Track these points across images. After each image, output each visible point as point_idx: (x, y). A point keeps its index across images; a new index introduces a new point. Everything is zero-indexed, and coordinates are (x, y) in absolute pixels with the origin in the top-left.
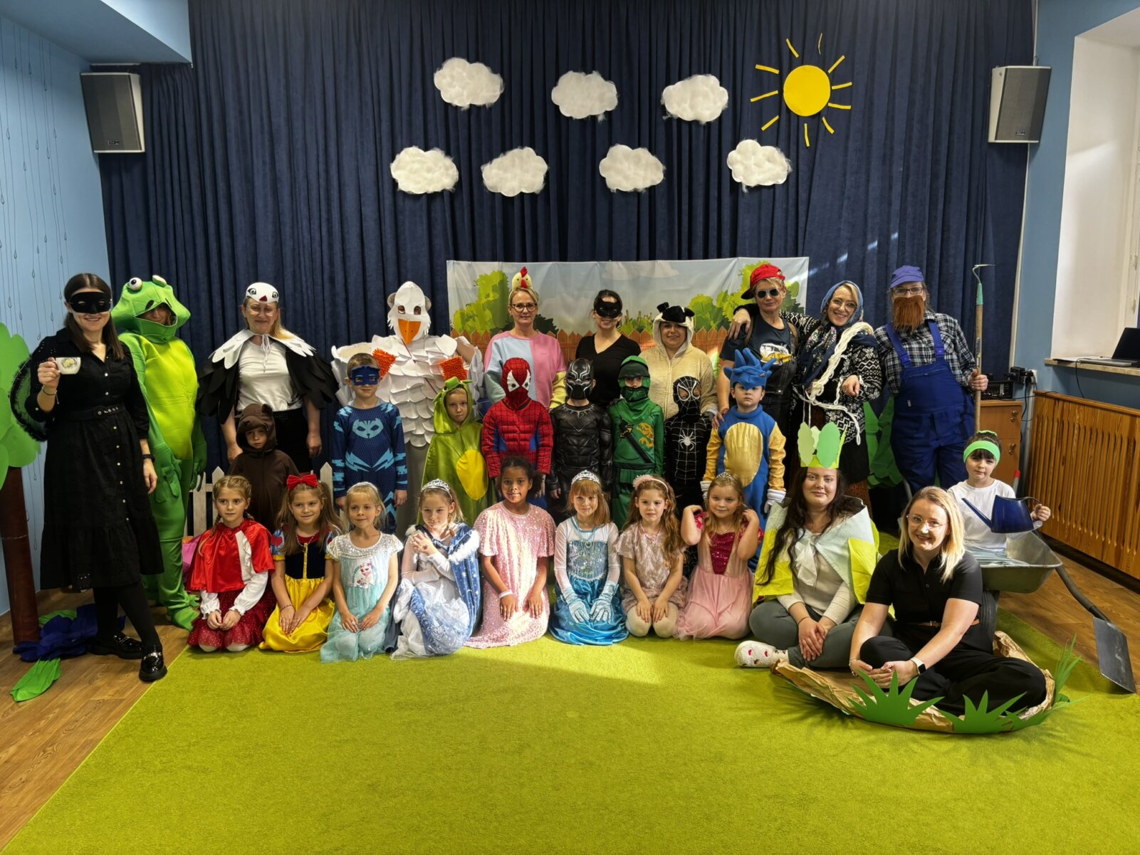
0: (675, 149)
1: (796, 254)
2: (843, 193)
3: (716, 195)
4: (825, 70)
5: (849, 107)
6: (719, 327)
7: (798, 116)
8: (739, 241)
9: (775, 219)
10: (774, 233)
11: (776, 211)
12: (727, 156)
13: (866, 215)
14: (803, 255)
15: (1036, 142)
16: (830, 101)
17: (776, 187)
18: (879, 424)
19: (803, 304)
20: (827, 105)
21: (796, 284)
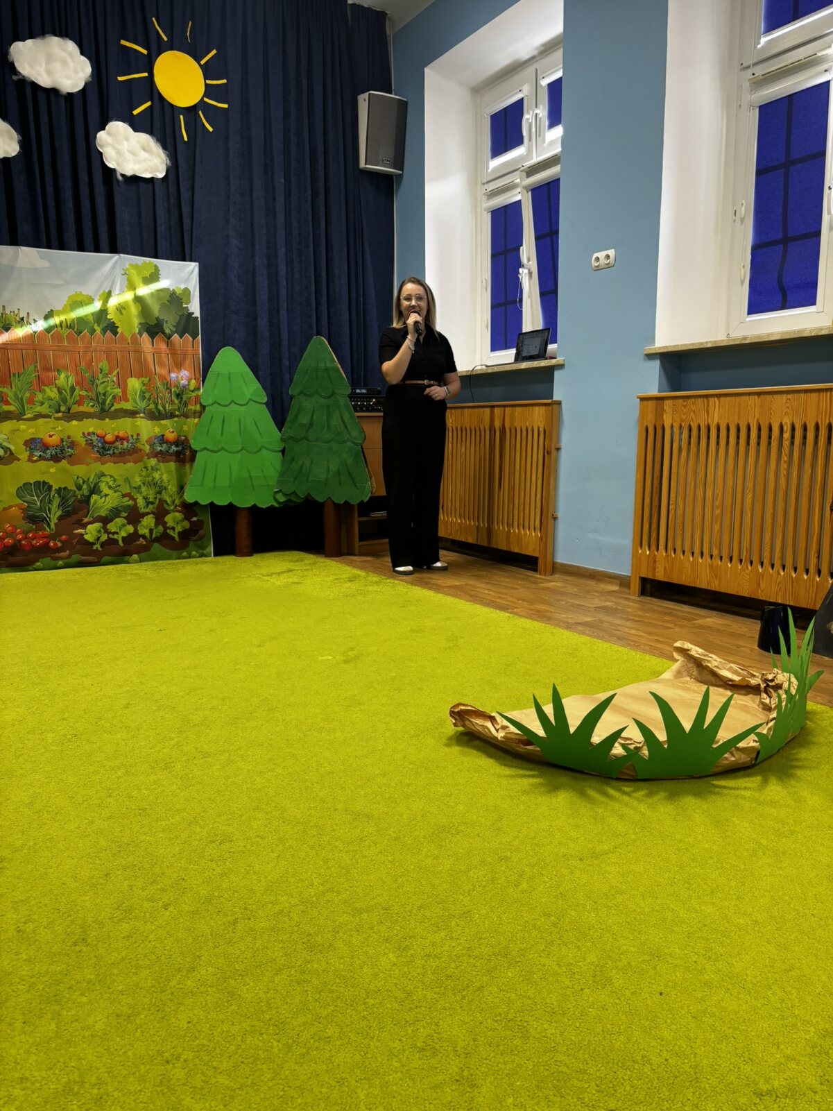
0: (31, 118)
1: (184, 260)
2: (229, 197)
3: (87, 180)
4: (198, 60)
5: (226, 106)
6: (104, 331)
7: (172, 106)
8: (119, 235)
9: (158, 218)
10: (158, 232)
11: (157, 207)
12: (96, 137)
13: (252, 225)
14: (191, 261)
15: (401, 172)
16: (205, 95)
17: (155, 181)
18: (282, 440)
19: (197, 314)
20: (202, 98)
21: (186, 291)
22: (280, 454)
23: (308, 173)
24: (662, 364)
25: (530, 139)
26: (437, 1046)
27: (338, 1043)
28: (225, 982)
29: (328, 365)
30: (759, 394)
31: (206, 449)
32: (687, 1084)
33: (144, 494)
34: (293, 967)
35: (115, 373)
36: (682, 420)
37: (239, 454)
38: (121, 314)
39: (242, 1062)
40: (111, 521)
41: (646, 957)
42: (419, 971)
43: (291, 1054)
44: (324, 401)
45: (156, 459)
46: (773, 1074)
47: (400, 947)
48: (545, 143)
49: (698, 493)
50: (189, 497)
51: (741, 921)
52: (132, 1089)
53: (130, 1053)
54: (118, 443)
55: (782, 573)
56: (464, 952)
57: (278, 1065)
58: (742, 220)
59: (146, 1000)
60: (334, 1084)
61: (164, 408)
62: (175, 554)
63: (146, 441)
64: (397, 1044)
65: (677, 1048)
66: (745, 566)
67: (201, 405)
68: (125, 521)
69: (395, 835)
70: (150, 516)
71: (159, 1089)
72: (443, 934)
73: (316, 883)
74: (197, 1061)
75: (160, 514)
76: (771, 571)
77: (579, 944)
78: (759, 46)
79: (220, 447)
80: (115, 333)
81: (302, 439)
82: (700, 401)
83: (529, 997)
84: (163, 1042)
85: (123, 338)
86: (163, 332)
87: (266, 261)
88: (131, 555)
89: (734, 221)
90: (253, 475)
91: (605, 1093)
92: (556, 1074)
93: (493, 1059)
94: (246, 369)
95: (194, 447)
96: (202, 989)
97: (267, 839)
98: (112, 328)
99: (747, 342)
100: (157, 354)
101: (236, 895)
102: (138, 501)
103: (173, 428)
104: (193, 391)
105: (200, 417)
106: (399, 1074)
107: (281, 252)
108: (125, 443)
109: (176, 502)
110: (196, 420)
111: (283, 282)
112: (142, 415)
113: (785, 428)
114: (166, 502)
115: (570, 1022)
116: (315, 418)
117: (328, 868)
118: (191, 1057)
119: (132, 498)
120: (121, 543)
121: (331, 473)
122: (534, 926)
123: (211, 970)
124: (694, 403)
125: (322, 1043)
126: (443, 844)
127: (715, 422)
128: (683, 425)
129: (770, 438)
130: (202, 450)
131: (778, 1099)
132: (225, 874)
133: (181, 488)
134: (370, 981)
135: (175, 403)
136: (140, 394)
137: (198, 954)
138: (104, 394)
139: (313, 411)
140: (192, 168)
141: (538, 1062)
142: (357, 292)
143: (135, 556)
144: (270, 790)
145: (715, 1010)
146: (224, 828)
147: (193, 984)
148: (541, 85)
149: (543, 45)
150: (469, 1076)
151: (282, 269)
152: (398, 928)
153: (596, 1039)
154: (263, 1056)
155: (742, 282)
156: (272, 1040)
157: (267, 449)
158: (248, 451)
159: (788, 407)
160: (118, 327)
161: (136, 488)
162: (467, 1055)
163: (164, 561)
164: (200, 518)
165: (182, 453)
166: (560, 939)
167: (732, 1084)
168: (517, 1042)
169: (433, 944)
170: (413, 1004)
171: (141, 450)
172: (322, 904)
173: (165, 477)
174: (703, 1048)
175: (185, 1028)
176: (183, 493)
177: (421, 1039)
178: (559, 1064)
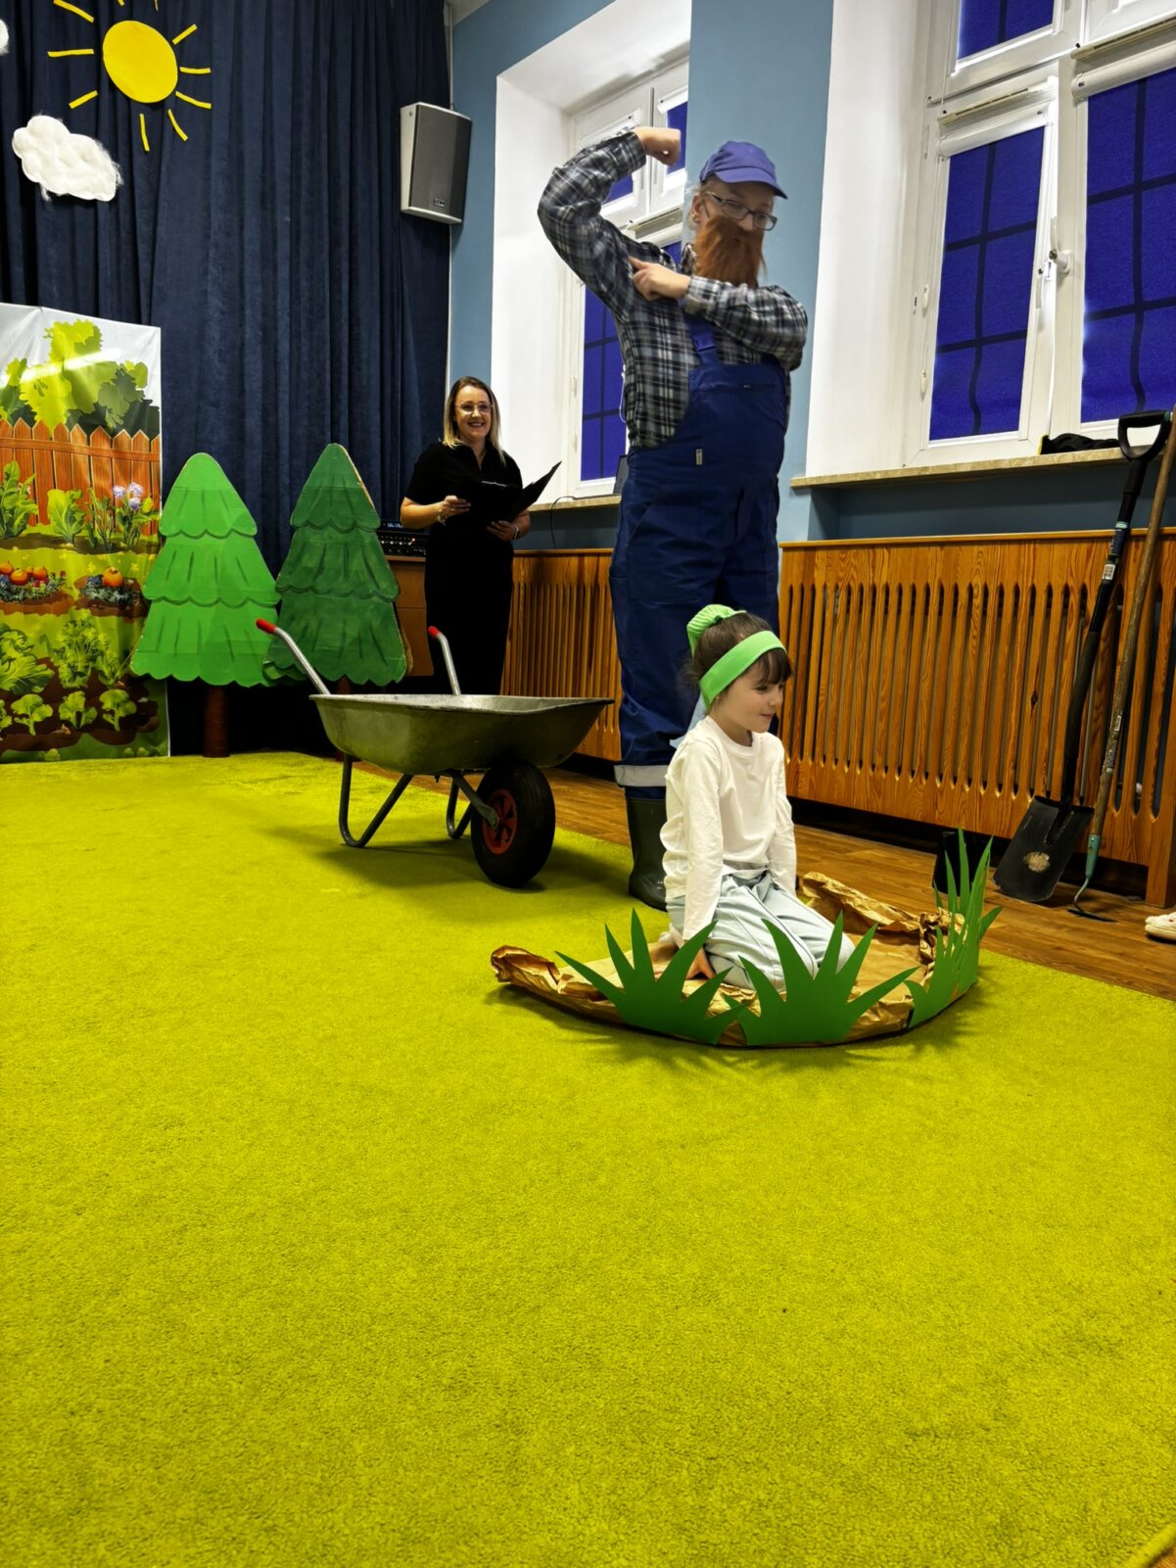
1: (139, 322)
2: (209, 237)
4: (169, 38)
5: (208, 106)
6: (14, 417)
7: (128, 100)
8: (42, 282)
9: (101, 256)
10: (101, 279)
11: (101, 244)
12: (12, 136)
13: (241, 280)
14: (149, 324)
15: (459, 220)
16: (177, 88)
17: (99, 205)
18: (278, 590)
19: (157, 402)
20: (174, 93)
21: (141, 367)
22: (274, 611)
23: (326, 211)
24: (814, 500)
25: (642, 187)
26: (471, 1383)
27: (328, 1382)
28: (164, 1307)
29: (347, 486)
30: (942, 544)
31: (165, 599)
32: (817, 1423)
33: (70, 661)
34: (266, 1287)
35: (29, 480)
36: (839, 579)
37: (214, 607)
38: (42, 394)
39: (185, 1411)
40: (19, 697)
41: (767, 1267)
42: (449, 1289)
43: (257, 1398)
44: (340, 536)
45: (88, 611)
46: (931, 1409)
47: (423, 1259)
48: (661, 191)
49: (857, 679)
50: (138, 667)
51: (896, 1220)
52: (17, 1450)
53: (16, 1403)
54: (30, 584)
55: (967, 789)
56: (515, 1263)
57: (238, 1415)
58: (925, 311)
59: (44, 1333)
60: (319, 1435)
61: (103, 536)
62: (114, 749)
63: (75, 584)
64: (414, 1383)
65: (803, 1377)
66: (918, 781)
67: (160, 535)
68: (39, 699)
69: (422, 1117)
70: (78, 694)
71: (57, 1449)
72: (485, 1242)
73: (304, 1179)
74: (117, 1411)
75: (93, 690)
76: (953, 787)
77: (676, 1252)
78: (953, 75)
79: (185, 597)
80: (31, 422)
81: (306, 590)
82: (863, 553)
83: (603, 1319)
84: (67, 1388)
85: (42, 426)
86: (105, 426)
87: (261, 333)
88: (47, 749)
89: (915, 312)
90: (232, 639)
91: (703, 1437)
92: (636, 1414)
93: (549, 1398)
94: (227, 486)
95: (147, 593)
96: (129, 1317)
97: (234, 1123)
98: (27, 414)
99: (927, 473)
100: (94, 455)
101: (186, 1194)
102: (60, 670)
103: (116, 565)
104: (148, 514)
105: (157, 552)
106: (415, 1420)
107: (284, 322)
108: (43, 585)
109: (118, 674)
110: (152, 557)
111: (285, 366)
112: (69, 545)
113: (975, 591)
114: (102, 673)
115: (659, 1349)
116: (326, 559)
117: (323, 1159)
118: (108, 1407)
119: (51, 666)
120: (32, 731)
121: (348, 640)
122: (615, 1230)
123: (142, 1292)
124: (856, 556)
125: (304, 1383)
126: (491, 1127)
127: (884, 582)
128: (840, 585)
129: (955, 604)
130: (158, 600)
131: (938, 1440)
132: (171, 1167)
133: (125, 654)
134: (378, 1303)
135: (120, 531)
136: (67, 514)
137: (124, 1271)
138: (12, 511)
139: (325, 551)
140: (155, 191)
141: (612, 1399)
142: (393, 386)
143: (54, 751)
144: (242, 1059)
145: (855, 1329)
146: (171, 1107)
147: (116, 1312)
148: (659, 113)
149: (662, 57)
150: (515, 1420)
151: (284, 347)
152: (422, 1235)
153: (693, 1368)
154: (215, 1402)
155: (923, 395)
156: (231, 1382)
157: (254, 601)
158: (227, 605)
159: (979, 563)
160: (35, 414)
161: (58, 652)
162: (513, 1392)
163: (98, 761)
164: (153, 700)
165: (130, 604)
166: (650, 1246)
167: (876, 1421)
168: (585, 1375)
169: (471, 1254)
170: (439, 1330)
171: (66, 596)
172: (312, 1204)
173: (101, 637)
174: (838, 1378)
175: (100, 1368)
176: (129, 662)
177: (448, 1374)
178: (640, 1400)
